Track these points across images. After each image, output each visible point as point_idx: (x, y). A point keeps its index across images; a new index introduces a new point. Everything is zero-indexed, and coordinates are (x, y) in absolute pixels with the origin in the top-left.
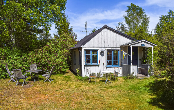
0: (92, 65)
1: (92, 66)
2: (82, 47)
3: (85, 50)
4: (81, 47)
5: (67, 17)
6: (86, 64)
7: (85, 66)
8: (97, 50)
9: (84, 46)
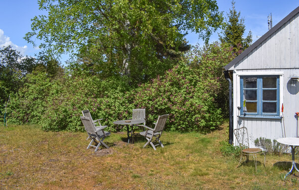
0: (262, 117)
1: (261, 119)
2: (232, 68)
3: (241, 77)
4: (230, 69)
5: (239, 14)
6: (245, 115)
7: (241, 119)
8: (278, 76)
9: (238, 67)
